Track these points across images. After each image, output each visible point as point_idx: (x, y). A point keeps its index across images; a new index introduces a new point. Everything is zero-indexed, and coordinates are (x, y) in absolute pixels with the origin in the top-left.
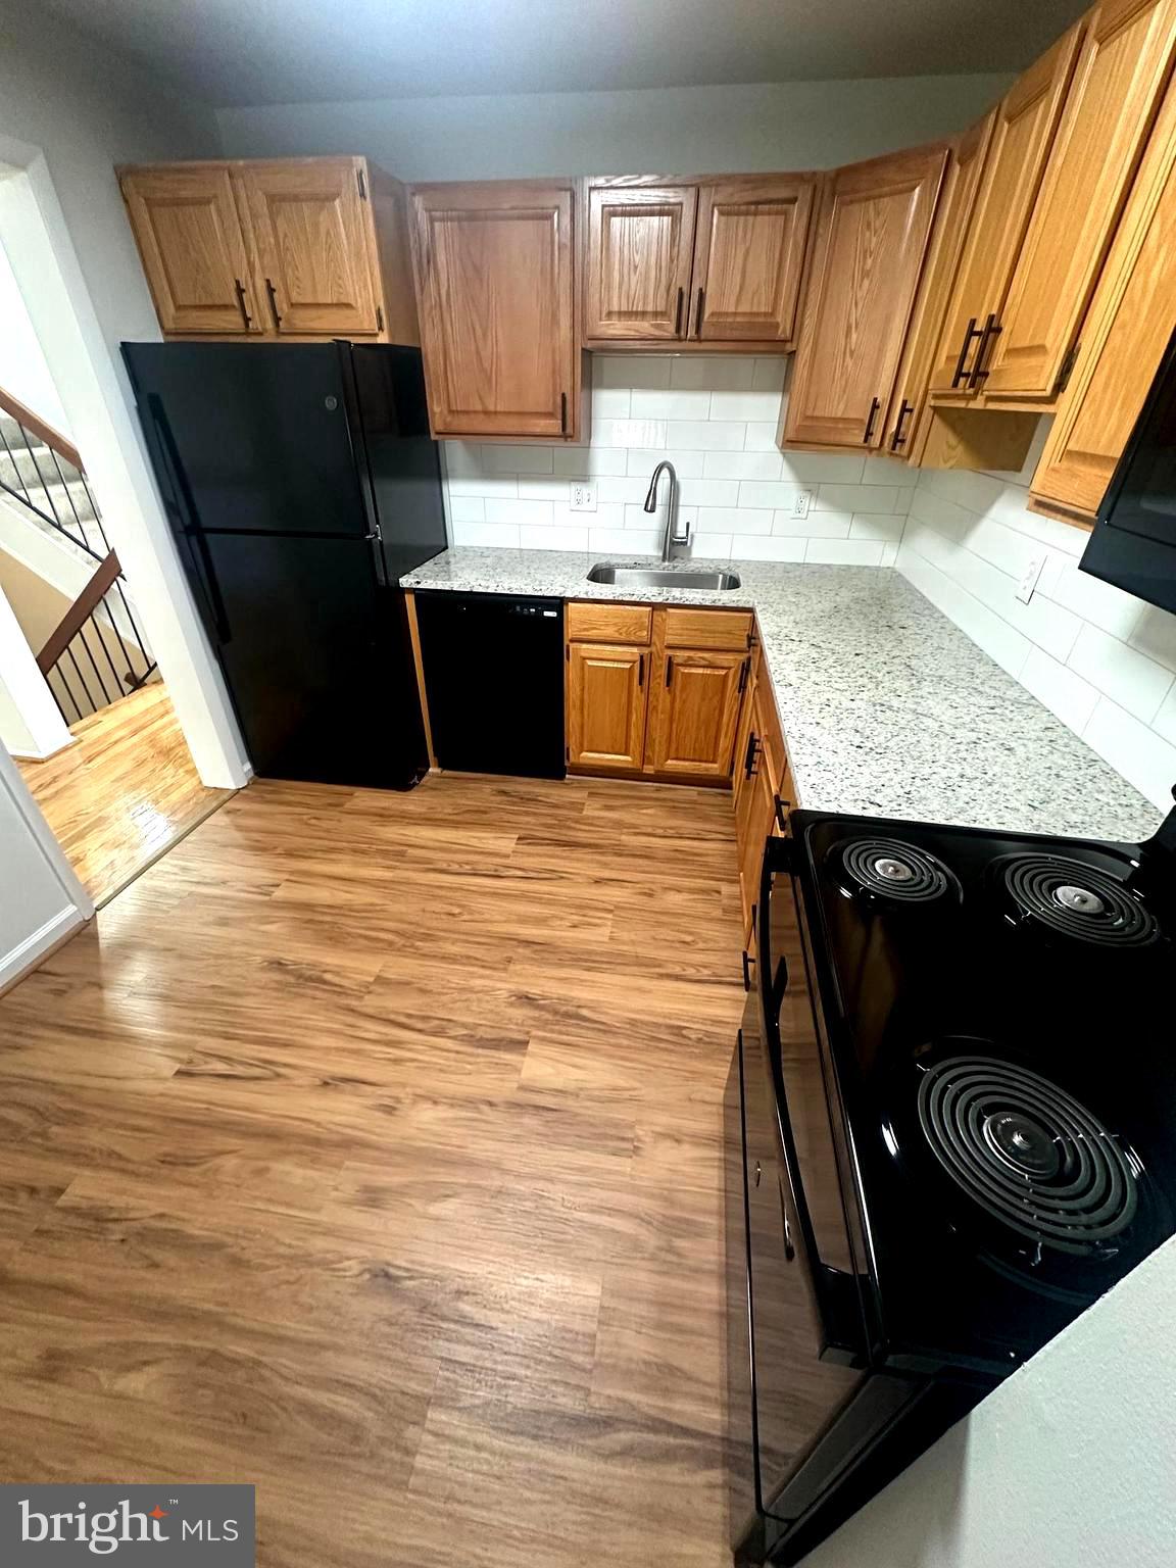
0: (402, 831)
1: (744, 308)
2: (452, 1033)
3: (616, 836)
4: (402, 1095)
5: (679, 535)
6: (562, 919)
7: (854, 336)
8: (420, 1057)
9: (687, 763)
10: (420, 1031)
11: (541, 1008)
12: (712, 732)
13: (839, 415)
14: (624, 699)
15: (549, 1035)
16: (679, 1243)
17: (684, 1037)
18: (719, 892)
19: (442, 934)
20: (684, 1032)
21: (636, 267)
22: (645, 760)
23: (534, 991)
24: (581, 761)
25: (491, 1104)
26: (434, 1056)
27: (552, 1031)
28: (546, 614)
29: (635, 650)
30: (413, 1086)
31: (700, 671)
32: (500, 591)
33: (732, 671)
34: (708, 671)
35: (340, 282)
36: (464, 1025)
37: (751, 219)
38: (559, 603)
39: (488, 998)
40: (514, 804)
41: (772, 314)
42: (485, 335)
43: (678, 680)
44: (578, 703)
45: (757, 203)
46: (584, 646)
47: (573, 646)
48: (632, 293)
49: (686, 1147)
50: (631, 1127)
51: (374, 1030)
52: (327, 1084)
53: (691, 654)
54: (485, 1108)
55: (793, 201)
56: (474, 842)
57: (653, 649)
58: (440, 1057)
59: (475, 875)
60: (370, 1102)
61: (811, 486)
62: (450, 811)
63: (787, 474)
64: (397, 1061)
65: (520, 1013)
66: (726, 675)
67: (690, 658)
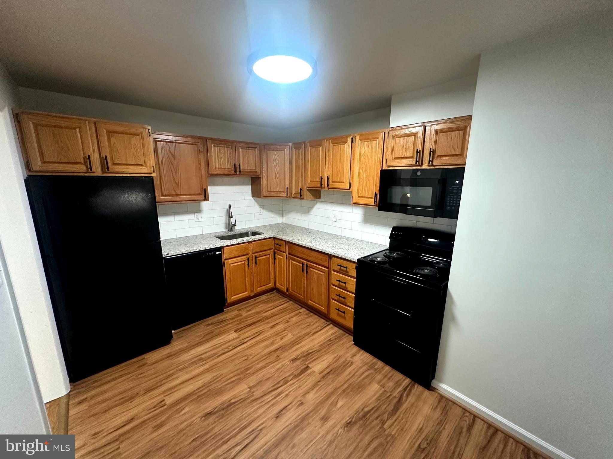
0: (189, 354)
1: (249, 168)
2: (290, 379)
3: (261, 316)
4: (299, 399)
5: (233, 223)
6: (276, 340)
7: (277, 175)
8: (290, 390)
9: (263, 287)
10: (281, 386)
11: (300, 358)
12: (268, 275)
13: (278, 190)
14: (243, 273)
15: (310, 361)
16: (376, 367)
17: (332, 340)
18: (301, 312)
19: (250, 365)
20: (331, 339)
21: (222, 158)
22: (252, 291)
23: (294, 357)
24: (232, 300)
25: (319, 381)
26: (293, 387)
27: (309, 360)
28: (217, 253)
29: (245, 257)
30: (299, 395)
31: (263, 257)
32: (201, 249)
33: (270, 255)
34: (265, 257)
35: (138, 158)
36: (290, 375)
37: (248, 150)
38: (220, 249)
39: (286, 367)
40: (218, 325)
41: (255, 170)
42: (176, 172)
43: (258, 261)
44: (229, 280)
45: (249, 147)
46: (230, 260)
47: (226, 261)
48: (222, 164)
49: (357, 355)
50: (346, 360)
51: (269, 397)
52: (278, 416)
53: (260, 253)
54: (319, 383)
55: (256, 148)
56: (221, 341)
57: (249, 255)
58: (295, 385)
59: (236, 347)
60: (294, 408)
61: (262, 206)
62: (197, 339)
63: (256, 204)
64: (287, 395)
65: (297, 363)
66: (269, 257)
67: (260, 255)
